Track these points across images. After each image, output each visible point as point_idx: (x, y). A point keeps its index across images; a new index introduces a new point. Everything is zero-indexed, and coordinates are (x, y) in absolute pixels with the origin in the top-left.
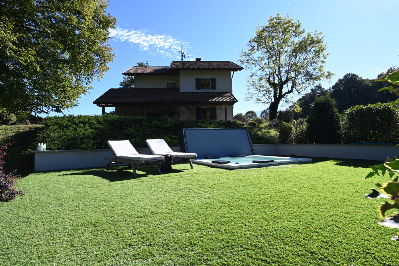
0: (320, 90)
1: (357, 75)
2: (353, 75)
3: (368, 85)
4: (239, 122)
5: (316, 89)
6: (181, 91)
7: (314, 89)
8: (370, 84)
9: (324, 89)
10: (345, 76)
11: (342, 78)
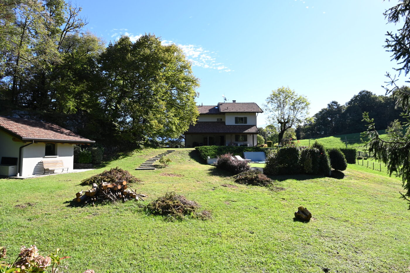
0: (336, 106)
1: (371, 92)
2: (367, 92)
3: (381, 101)
4: (260, 136)
5: (332, 105)
6: (226, 124)
7: (330, 104)
8: (383, 101)
9: (339, 104)
10: (360, 93)
11: (357, 94)
